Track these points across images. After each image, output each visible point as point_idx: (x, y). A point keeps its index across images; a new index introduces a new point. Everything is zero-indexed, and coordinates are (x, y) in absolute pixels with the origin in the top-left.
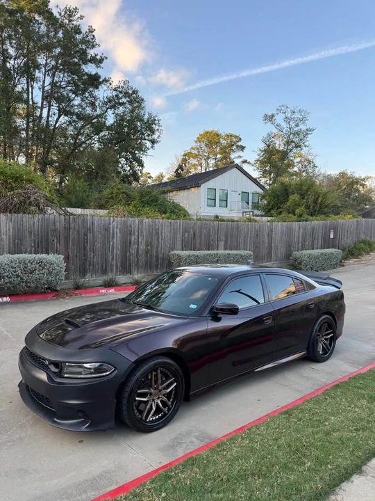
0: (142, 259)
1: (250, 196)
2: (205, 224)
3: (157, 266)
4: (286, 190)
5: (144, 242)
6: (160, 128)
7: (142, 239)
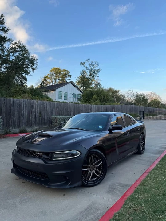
0: (38, 120)
1: (77, 95)
2: (66, 104)
3: (44, 123)
4: (92, 93)
5: (38, 112)
6: (37, 63)
7: (38, 110)
